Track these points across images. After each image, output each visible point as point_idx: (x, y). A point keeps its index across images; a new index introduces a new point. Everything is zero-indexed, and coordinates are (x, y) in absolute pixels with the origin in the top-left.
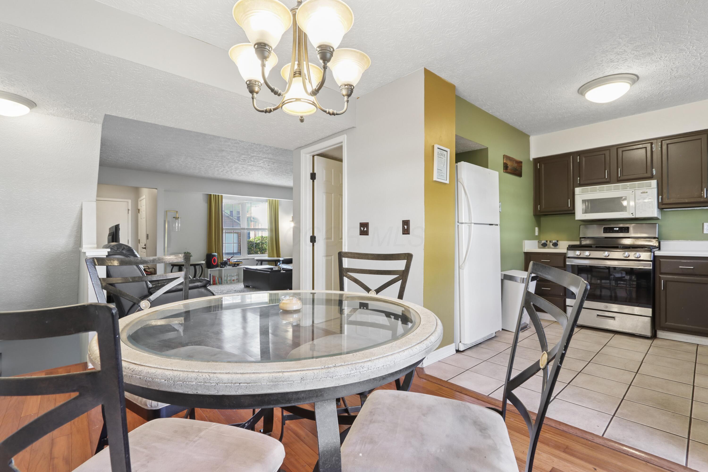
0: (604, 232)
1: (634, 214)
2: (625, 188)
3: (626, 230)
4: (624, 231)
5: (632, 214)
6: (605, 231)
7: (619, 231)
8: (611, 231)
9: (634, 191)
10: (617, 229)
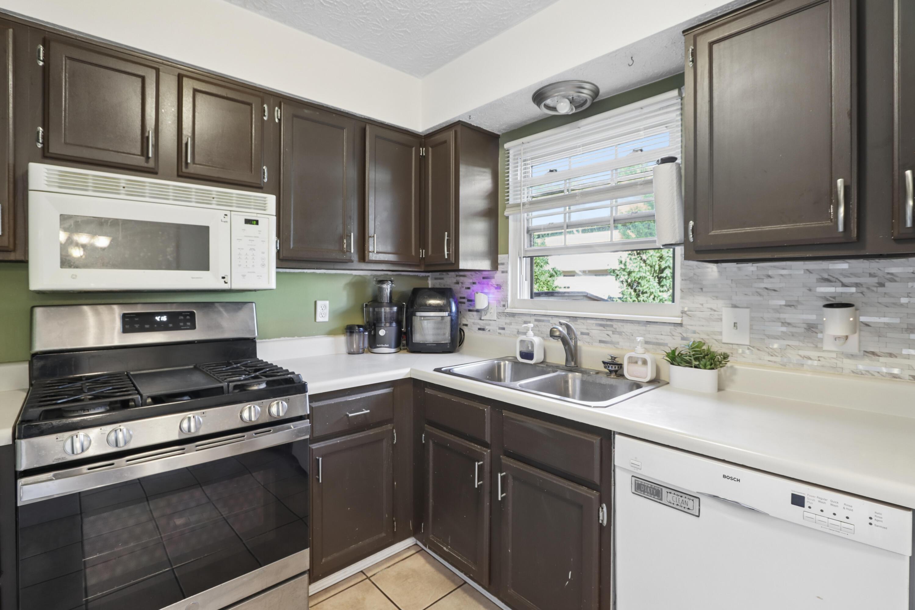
0: (125, 330)
1: (228, 279)
2: (204, 201)
3: (188, 321)
4: (182, 324)
5: (223, 278)
6: (127, 326)
7: (171, 325)
8: (147, 326)
9: (228, 213)
10: (164, 318)
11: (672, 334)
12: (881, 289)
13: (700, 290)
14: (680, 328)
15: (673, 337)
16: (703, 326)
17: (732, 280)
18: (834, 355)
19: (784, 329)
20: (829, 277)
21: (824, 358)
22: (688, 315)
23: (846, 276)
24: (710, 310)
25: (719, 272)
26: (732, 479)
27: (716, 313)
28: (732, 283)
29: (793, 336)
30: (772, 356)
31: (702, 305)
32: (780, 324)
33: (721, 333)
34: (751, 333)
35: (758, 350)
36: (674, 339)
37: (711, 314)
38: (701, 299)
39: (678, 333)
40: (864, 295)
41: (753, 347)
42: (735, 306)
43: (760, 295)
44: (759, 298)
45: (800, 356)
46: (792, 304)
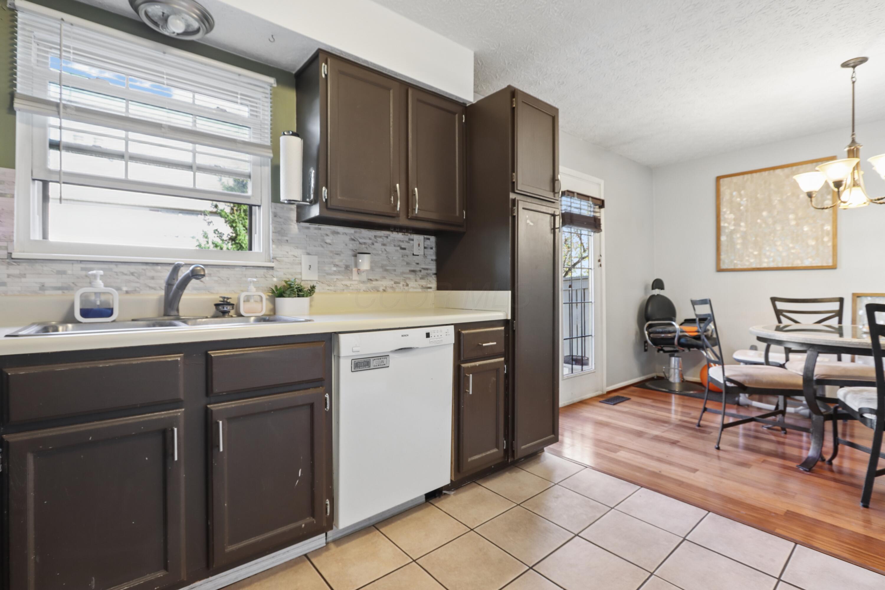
11: (265, 276)
12: (373, 246)
13: (286, 241)
14: (271, 271)
15: (266, 279)
16: (288, 268)
17: (306, 235)
18: (356, 282)
19: (335, 269)
20: (354, 238)
21: (353, 285)
22: (277, 260)
23: (361, 238)
24: (293, 256)
25: (298, 229)
26: (405, 336)
27: (297, 259)
28: (306, 237)
29: (339, 272)
30: (329, 286)
31: (288, 252)
32: (333, 266)
33: (301, 274)
34: (319, 272)
35: (322, 283)
36: (267, 280)
37: (294, 260)
38: (286, 248)
39: (270, 275)
40: (367, 249)
41: (319, 282)
42: (308, 254)
43: (323, 247)
44: (322, 249)
45: (343, 285)
46: (339, 253)
